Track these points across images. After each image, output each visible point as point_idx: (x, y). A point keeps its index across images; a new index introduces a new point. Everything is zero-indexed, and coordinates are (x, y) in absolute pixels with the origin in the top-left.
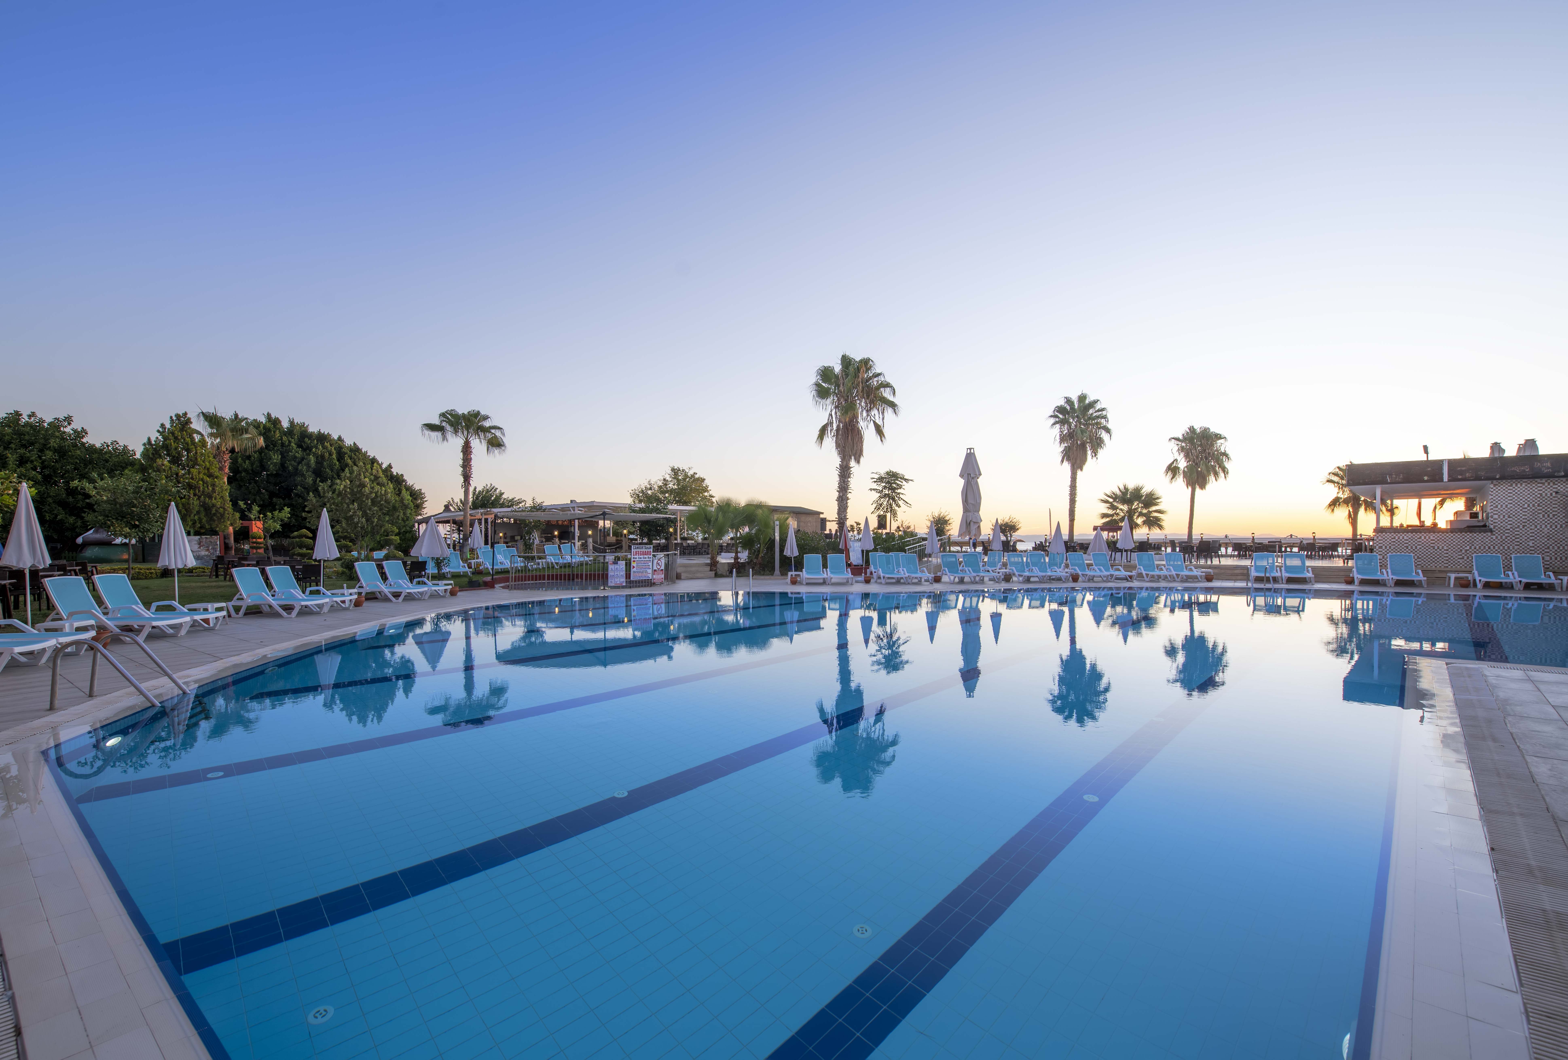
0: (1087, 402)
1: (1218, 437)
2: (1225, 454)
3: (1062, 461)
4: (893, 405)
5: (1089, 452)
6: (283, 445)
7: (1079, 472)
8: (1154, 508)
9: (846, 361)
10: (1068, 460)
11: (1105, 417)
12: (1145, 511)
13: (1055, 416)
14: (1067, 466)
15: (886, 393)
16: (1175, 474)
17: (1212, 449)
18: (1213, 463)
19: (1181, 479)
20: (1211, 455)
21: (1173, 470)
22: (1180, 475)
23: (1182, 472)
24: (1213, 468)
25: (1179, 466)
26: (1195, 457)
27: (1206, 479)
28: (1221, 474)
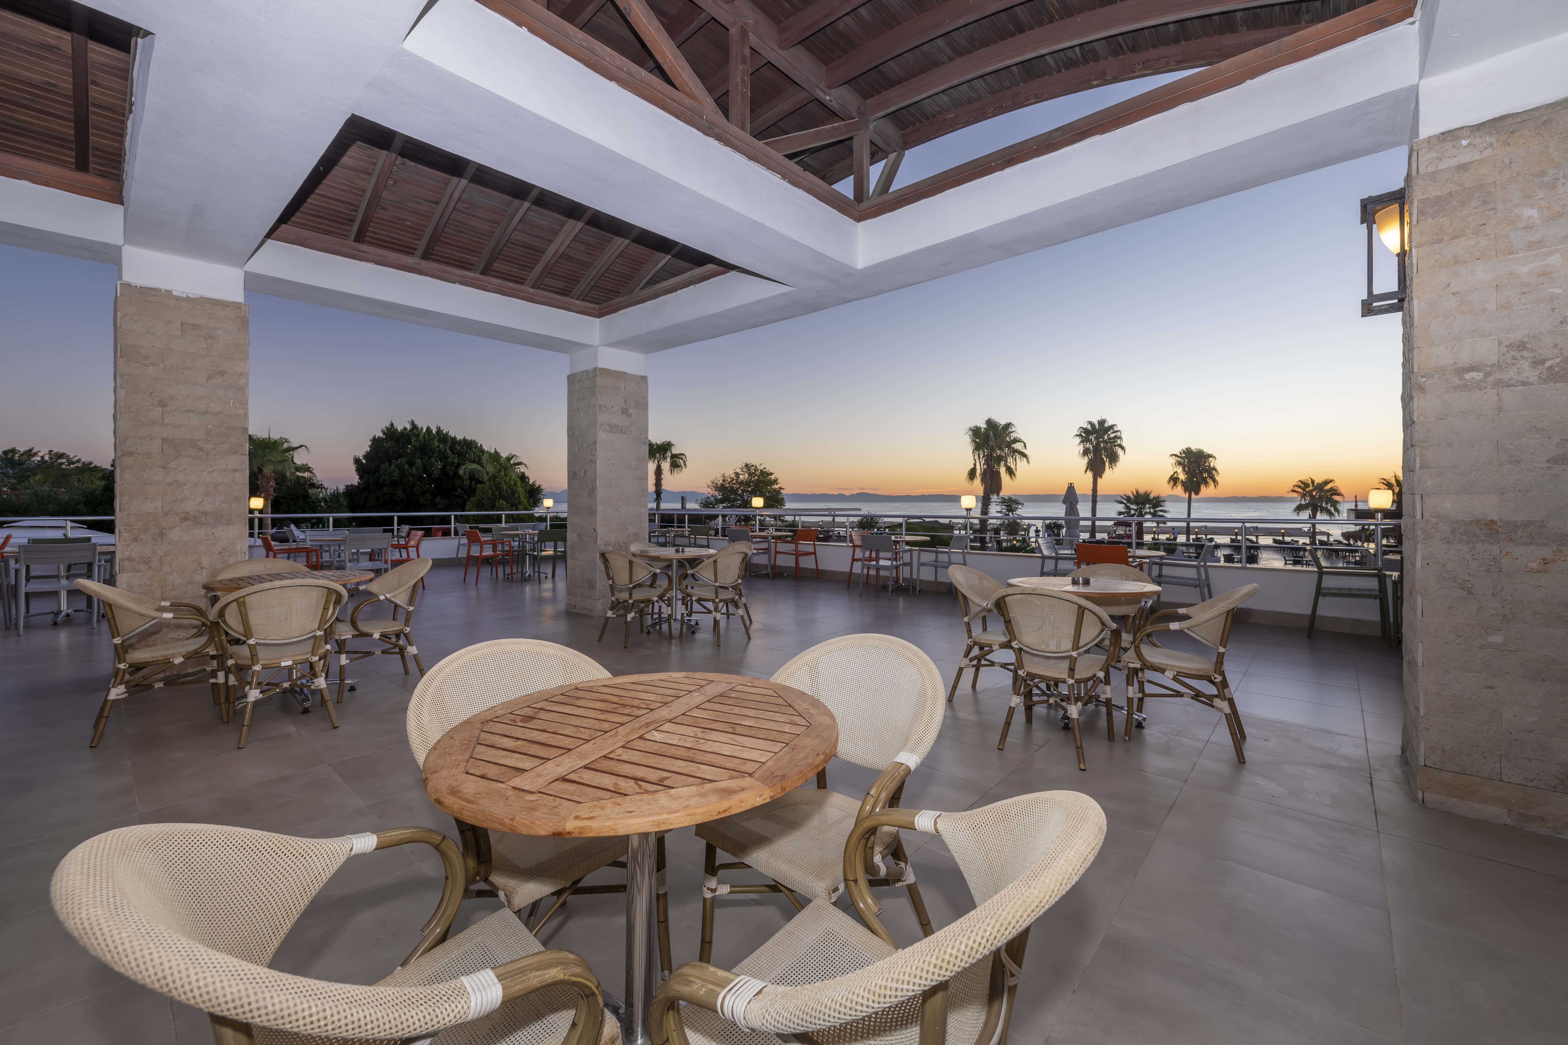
0: (1106, 425)
1: (1210, 456)
2: (1214, 469)
3: (1086, 471)
4: (1024, 455)
5: (1107, 464)
6: (440, 451)
7: (1099, 480)
8: (1160, 509)
9: (989, 422)
10: (1092, 470)
11: (1120, 438)
12: (1152, 510)
13: (1080, 435)
14: (1090, 475)
15: (1018, 446)
16: (1176, 483)
17: (1205, 465)
18: (1206, 475)
19: (1180, 487)
20: (1205, 469)
21: (1174, 480)
22: (1179, 484)
23: (1181, 482)
24: (1205, 479)
25: (1179, 477)
26: (1191, 470)
27: (1199, 487)
28: (1211, 483)
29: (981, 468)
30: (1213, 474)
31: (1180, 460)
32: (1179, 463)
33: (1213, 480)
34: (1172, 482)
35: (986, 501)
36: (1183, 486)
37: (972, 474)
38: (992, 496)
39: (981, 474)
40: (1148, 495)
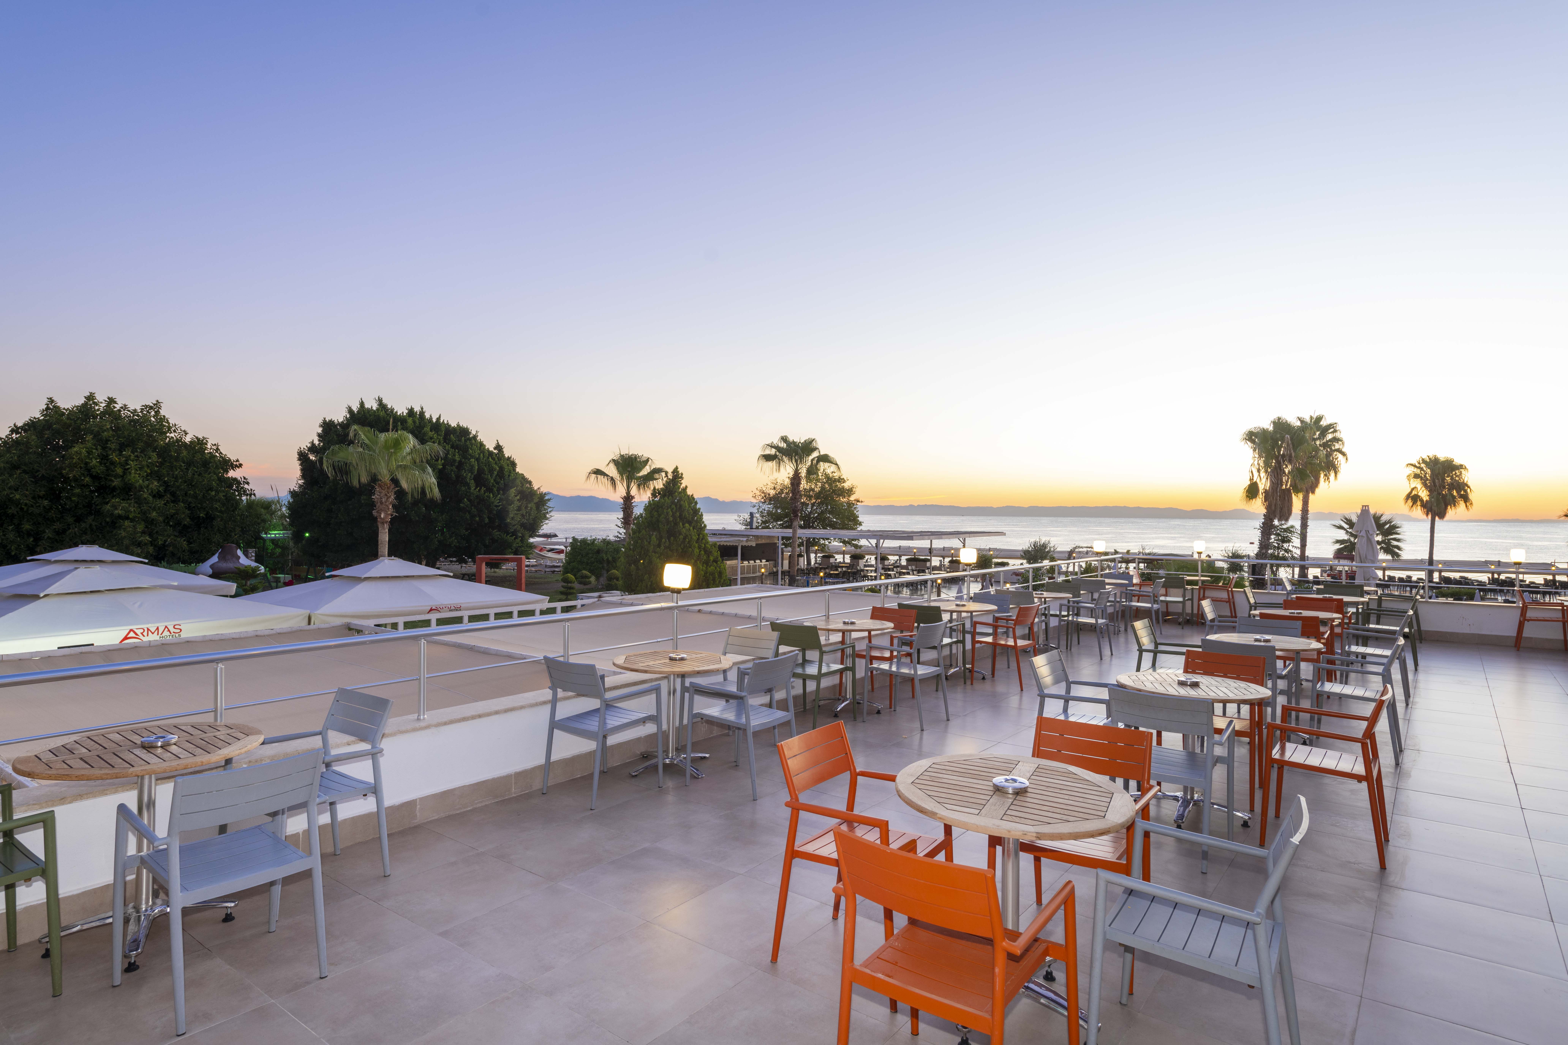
2: (1467, 485)
5: (1322, 475)
8: (1394, 536)
11: (1341, 441)
12: (1383, 538)
16: (1414, 502)
17: (1452, 478)
18: (1455, 493)
19: (1419, 507)
20: (1452, 484)
21: (1413, 498)
22: (1419, 503)
23: (1422, 500)
24: (1454, 497)
25: (1419, 494)
26: (1435, 485)
27: (1446, 509)
28: (1462, 503)
29: (1264, 484)
30: (1466, 491)
31: (1418, 471)
32: (1416, 476)
33: (1466, 499)
34: (1410, 501)
35: (1267, 529)
36: (1424, 505)
37: (1252, 491)
38: (1276, 522)
39: (1266, 492)
40: (1377, 518)
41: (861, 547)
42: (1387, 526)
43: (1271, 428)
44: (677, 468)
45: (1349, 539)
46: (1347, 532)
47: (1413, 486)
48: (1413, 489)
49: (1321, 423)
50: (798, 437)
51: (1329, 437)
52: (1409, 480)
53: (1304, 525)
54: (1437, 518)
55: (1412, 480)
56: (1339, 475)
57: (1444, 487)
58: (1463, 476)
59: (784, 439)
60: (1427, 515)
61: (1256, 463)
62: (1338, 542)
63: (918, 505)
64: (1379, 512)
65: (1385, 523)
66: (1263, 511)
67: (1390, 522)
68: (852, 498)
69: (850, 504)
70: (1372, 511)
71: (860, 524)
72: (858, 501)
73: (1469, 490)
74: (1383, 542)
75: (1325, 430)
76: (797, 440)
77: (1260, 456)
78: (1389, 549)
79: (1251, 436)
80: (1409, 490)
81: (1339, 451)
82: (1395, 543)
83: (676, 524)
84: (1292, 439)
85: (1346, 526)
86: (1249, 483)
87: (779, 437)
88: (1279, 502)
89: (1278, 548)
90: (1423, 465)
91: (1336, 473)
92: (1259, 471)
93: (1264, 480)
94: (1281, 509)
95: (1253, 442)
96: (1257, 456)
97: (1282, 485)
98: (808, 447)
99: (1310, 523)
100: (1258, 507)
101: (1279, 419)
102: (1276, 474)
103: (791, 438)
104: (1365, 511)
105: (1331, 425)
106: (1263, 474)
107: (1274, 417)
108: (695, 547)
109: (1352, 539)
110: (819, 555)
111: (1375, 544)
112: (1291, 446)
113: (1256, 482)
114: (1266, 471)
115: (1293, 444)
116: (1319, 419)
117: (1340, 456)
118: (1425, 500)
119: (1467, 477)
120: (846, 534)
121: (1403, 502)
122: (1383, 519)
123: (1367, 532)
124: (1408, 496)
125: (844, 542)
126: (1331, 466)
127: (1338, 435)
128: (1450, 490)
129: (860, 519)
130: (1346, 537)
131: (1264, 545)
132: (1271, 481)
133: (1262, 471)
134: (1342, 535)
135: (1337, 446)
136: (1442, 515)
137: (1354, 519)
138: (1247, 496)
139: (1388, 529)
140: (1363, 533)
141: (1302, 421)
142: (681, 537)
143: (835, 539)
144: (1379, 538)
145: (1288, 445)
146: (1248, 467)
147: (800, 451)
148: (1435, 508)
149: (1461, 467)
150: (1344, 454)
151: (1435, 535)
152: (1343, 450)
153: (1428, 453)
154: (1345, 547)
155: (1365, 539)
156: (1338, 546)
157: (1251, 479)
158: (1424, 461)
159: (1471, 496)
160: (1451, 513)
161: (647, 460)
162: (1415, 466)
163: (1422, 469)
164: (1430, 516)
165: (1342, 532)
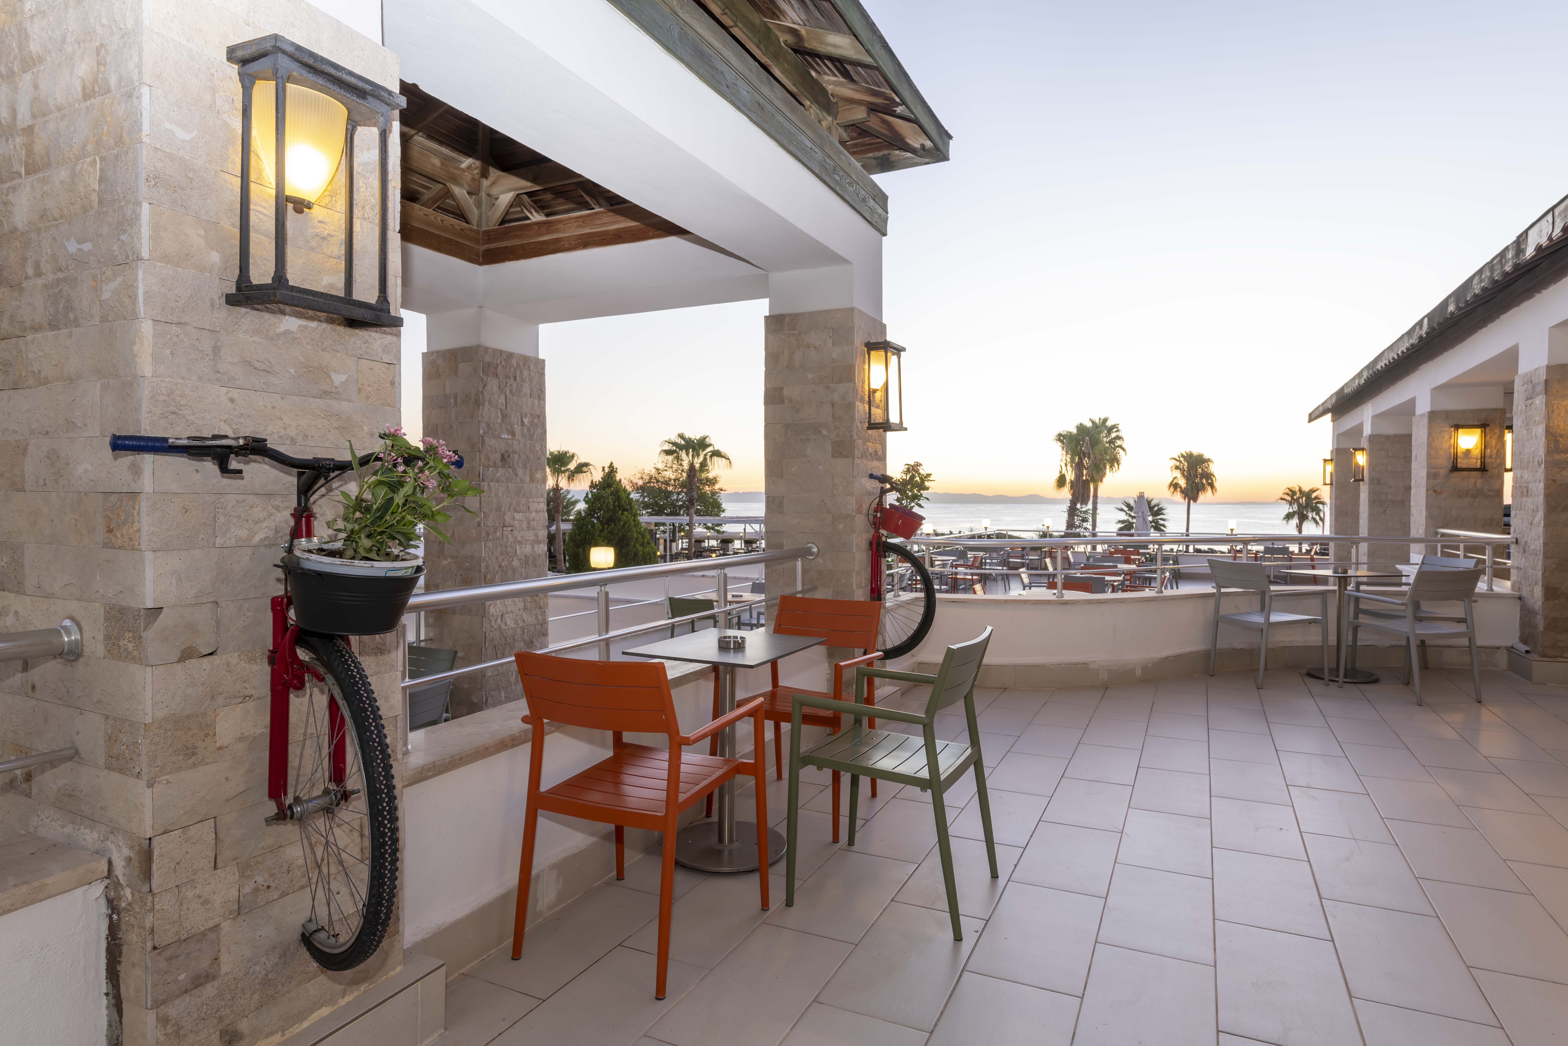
2: (1213, 475)
8: (1161, 517)
11: (1122, 439)
16: (1175, 489)
17: (1202, 469)
18: (1204, 481)
19: (1179, 493)
20: (1203, 474)
21: (1174, 486)
22: (1179, 489)
23: (1181, 487)
24: (1203, 485)
25: (1179, 482)
26: (1190, 475)
27: (1198, 494)
28: (1209, 489)
29: (1070, 476)
30: (1212, 480)
31: (1178, 464)
32: (1177, 468)
33: (1212, 486)
34: (1172, 488)
35: (1072, 511)
36: (1182, 491)
37: (1061, 481)
38: (1079, 506)
39: (1071, 482)
40: (1149, 503)
41: (724, 532)
42: (1156, 508)
43: (1075, 431)
44: (612, 463)
45: (1128, 520)
46: (1127, 513)
47: (1174, 476)
48: (1174, 478)
49: (1107, 424)
50: (694, 434)
51: (1113, 435)
52: (1172, 471)
53: (1095, 508)
54: (1192, 502)
55: (1174, 470)
56: (1121, 466)
57: (1197, 477)
58: (1210, 467)
59: (681, 436)
60: (1185, 499)
61: (1064, 459)
62: (1120, 522)
63: (744, 493)
64: (1150, 498)
65: (1155, 506)
66: (1070, 497)
67: (1158, 505)
68: (717, 487)
69: (714, 493)
70: (1146, 496)
71: (723, 511)
72: (722, 490)
73: (1214, 479)
74: (1153, 521)
75: (1110, 430)
76: (693, 437)
77: (1067, 453)
78: (1158, 527)
79: (1061, 438)
80: (1172, 479)
81: (1120, 447)
82: (1161, 522)
83: (614, 512)
84: (1090, 440)
85: (1126, 509)
86: (1059, 475)
87: (676, 434)
88: (1081, 490)
89: (1080, 527)
90: (1182, 459)
91: (1118, 465)
92: (1066, 465)
93: (1070, 472)
94: (1083, 495)
95: (1062, 442)
96: (1065, 453)
97: (1083, 476)
98: (702, 444)
99: (1099, 506)
100: (1066, 493)
101: (1081, 424)
102: (1079, 468)
103: (687, 436)
104: (1141, 497)
105: (1115, 425)
106: (1069, 468)
107: (1077, 423)
108: (633, 531)
109: (1130, 520)
110: (684, 541)
111: (1148, 523)
112: (1089, 445)
113: (1064, 475)
114: (1072, 466)
115: (1091, 444)
116: (1105, 420)
117: (1121, 450)
118: (1183, 487)
119: (1213, 468)
120: (710, 520)
121: (1167, 488)
122: (1153, 503)
123: (1143, 513)
124: (1171, 484)
125: (708, 528)
126: (1114, 461)
127: (1120, 434)
128: (1201, 479)
129: (724, 506)
130: (1125, 518)
131: (1070, 525)
132: (1075, 473)
133: (1069, 465)
134: (1123, 516)
135: (1119, 443)
136: (1195, 499)
137: (1132, 503)
138: (1058, 485)
139: (1156, 511)
140: (1140, 514)
141: (1093, 422)
142: (622, 523)
143: (700, 524)
144: (1150, 518)
145: (1087, 444)
146: (1058, 463)
147: (697, 447)
148: (1190, 494)
149: (1209, 460)
150: (1124, 450)
151: (1191, 516)
152: (1124, 446)
153: (1185, 450)
154: (1125, 526)
155: (1141, 519)
156: (1120, 525)
157: (1061, 472)
158: (1183, 456)
159: (1216, 484)
160: (1202, 497)
161: (573, 456)
162: (1176, 459)
163: (1181, 462)
164: (1187, 500)
165: (1123, 514)
